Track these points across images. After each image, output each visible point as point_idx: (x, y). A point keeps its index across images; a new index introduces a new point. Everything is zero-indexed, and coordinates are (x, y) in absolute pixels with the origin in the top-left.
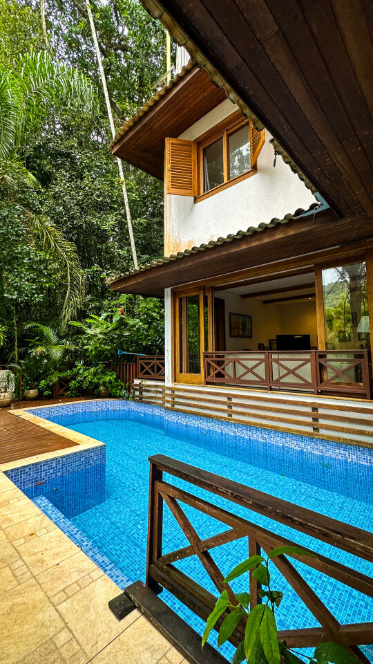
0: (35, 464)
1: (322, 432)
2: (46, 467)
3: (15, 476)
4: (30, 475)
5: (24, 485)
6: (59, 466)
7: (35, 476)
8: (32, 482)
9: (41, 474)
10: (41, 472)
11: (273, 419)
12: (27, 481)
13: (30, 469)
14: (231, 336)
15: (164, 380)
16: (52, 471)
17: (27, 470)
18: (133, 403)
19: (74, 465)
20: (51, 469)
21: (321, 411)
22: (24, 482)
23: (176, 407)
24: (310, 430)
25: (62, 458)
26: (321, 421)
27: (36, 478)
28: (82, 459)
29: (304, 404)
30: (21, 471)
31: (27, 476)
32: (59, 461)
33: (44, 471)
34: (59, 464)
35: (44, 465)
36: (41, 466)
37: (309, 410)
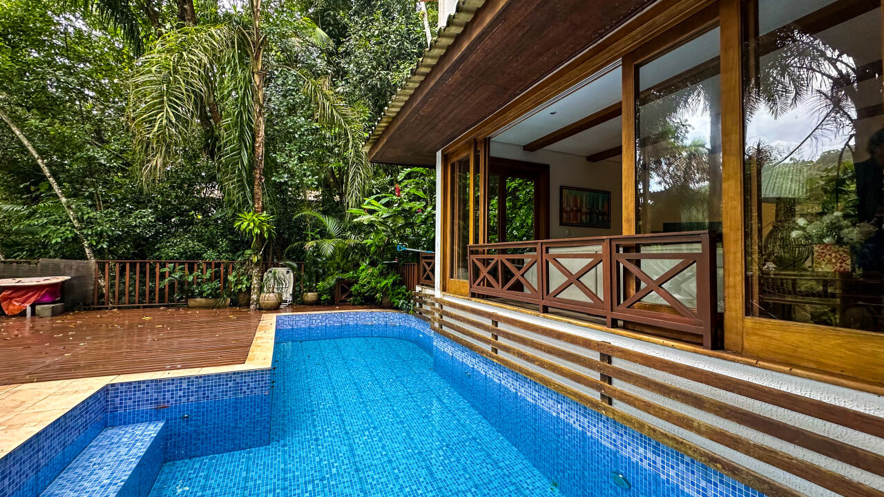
0: (156, 381)
1: (619, 406)
2: (171, 387)
3: (126, 392)
4: (147, 393)
5: (138, 405)
6: (193, 388)
7: (155, 395)
8: (151, 404)
9: (164, 395)
10: (164, 391)
11: (542, 364)
12: (143, 401)
13: (148, 386)
14: (561, 224)
15: (434, 287)
16: (181, 393)
17: (143, 386)
18: (413, 319)
19: (216, 390)
20: (180, 390)
21: (618, 363)
22: (139, 401)
23: (445, 328)
24: (595, 395)
25: (197, 377)
26: (618, 384)
27: (157, 399)
28: (230, 384)
29: (587, 344)
30: (135, 387)
31: (143, 394)
32: (193, 381)
33: (168, 391)
34: (193, 385)
35: (169, 384)
36: (165, 384)
37: (595, 356)
